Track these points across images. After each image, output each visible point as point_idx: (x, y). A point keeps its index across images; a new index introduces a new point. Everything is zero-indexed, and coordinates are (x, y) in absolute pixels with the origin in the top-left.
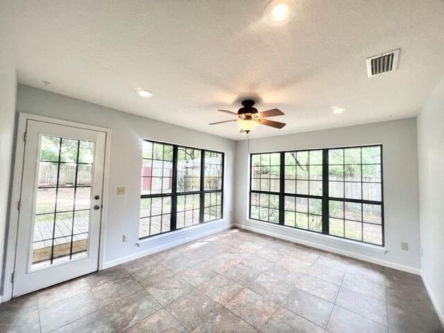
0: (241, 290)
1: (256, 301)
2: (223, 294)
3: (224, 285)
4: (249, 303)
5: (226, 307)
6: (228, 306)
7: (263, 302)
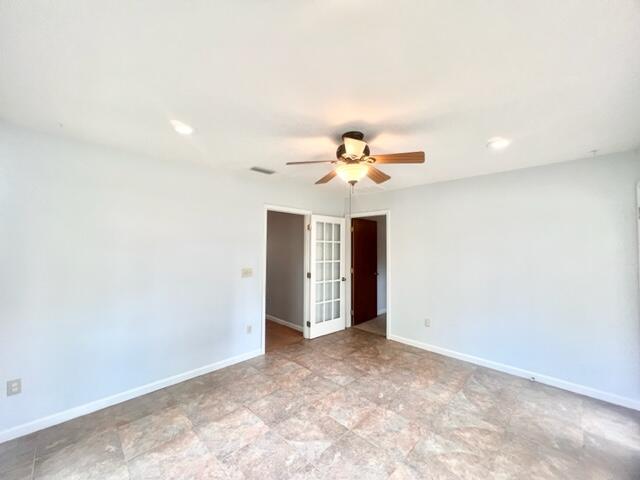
0: (359, 426)
1: (339, 410)
2: (383, 420)
3: (384, 435)
4: (348, 408)
5: (375, 405)
6: (373, 406)
7: (330, 409)
